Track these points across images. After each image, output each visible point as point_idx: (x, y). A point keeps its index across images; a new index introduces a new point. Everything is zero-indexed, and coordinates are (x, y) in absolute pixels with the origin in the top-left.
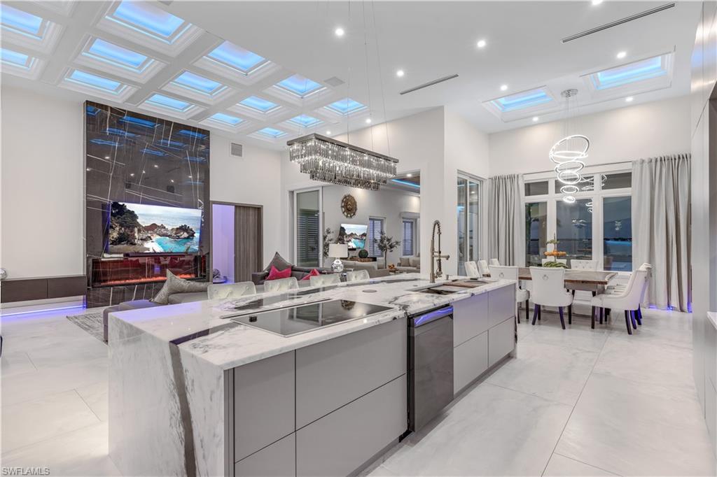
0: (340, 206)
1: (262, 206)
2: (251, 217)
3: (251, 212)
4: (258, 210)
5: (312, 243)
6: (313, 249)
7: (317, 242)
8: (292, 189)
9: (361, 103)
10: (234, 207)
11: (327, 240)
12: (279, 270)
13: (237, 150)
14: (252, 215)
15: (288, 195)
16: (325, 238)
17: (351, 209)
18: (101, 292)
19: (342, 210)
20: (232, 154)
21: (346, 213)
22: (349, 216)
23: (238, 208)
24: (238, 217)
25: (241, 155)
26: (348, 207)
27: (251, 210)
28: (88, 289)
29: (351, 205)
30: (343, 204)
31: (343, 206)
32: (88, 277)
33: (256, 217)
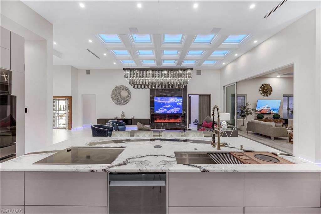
1: (211, 94)
2: (206, 99)
3: (206, 97)
4: (209, 96)
8: (224, 85)
9: (246, 34)
10: (198, 95)
12: (207, 123)
13: (199, 72)
15: (223, 88)
17: (268, 91)
18: (153, 124)
19: (260, 93)
20: (197, 74)
21: (263, 94)
22: (266, 95)
23: (200, 96)
24: (200, 99)
25: (201, 74)
26: (265, 90)
27: (206, 96)
28: (150, 123)
29: (267, 89)
30: (261, 89)
31: (261, 91)
32: (150, 120)
33: (208, 99)
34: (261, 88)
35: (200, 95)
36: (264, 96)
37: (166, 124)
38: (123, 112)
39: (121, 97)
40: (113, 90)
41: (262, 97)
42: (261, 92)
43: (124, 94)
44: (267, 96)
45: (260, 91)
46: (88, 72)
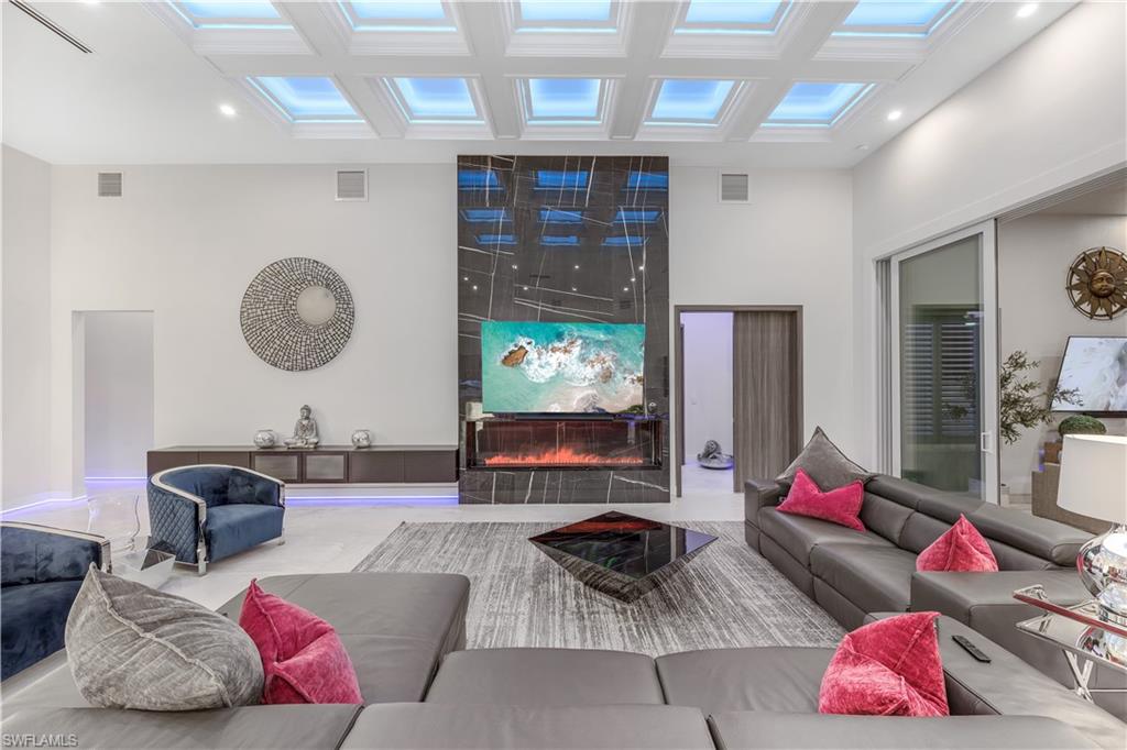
0: (1064, 284)
1: (801, 307)
2: (772, 335)
3: (774, 324)
4: (791, 317)
5: (954, 394)
6: (958, 412)
7: (974, 394)
8: (882, 253)
10: (732, 314)
11: (1010, 388)
12: (821, 489)
13: (735, 187)
14: (775, 332)
15: (872, 273)
16: (1004, 380)
17: (1112, 292)
18: (479, 476)
19: (1072, 298)
20: (724, 198)
21: (1086, 307)
22: (1103, 312)
23: (740, 318)
24: (740, 336)
25: (746, 198)
26: (1098, 286)
27: (772, 318)
28: (458, 472)
29: (1108, 280)
30: (1075, 280)
31: (1076, 287)
32: (458, 452)
33: (787, 334)
34: (1073, 271)
35: (741, 314)
36: (1092, 315)
37: (553, 479)
38: (307, 409)
39: (294, 321)
40: (251, 286)
41: (1079, 320)
42: (1077, 295)
43: (315, 305)
44: (1110, 315)
45: (1070, 288)
46: (110, 184)
